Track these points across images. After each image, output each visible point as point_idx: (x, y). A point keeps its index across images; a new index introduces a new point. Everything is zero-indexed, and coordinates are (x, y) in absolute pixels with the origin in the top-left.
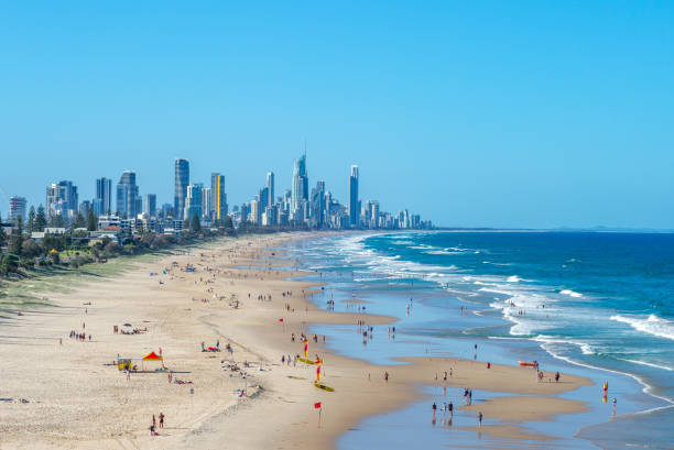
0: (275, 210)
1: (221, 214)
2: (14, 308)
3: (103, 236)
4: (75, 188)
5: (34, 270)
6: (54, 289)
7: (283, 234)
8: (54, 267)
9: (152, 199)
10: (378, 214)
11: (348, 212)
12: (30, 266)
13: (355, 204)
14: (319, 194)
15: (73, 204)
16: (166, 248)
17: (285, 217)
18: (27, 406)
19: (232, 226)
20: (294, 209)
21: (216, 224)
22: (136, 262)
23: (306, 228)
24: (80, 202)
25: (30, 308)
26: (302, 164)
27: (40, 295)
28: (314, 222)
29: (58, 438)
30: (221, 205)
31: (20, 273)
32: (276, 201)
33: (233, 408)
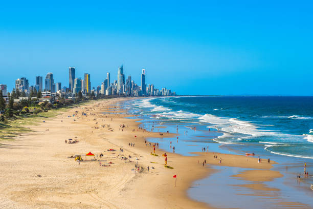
0: (111, 89)
1: (89, 91)
2: (17, 132)
3: (44, 100)
4: (27, 81)
5: (19, 116)
6: (31, 124)
7: (116, 99)
8: (27, 114)
9: (60, 85)
10: (154, 90)
11: (141, 89)
12: (17, 114)
13: (144, 86)
14: (129, 82)
15: (26, 87)
16: (70, 105)
17: (115, 92)
18: (41, 178)
19: (94, 96)
20: (119, 88)
21: (88, 94)
22: (60, 111)
23: (124, 96)
24: (29, 86)
25: (24, 132)
26: (122, 69)
27: (26, 126)
28: (127, 93)
29: (62, 194)
30: (89, 87)
31: (14, 117)
32: (111, 85)
33: (134, 178)
